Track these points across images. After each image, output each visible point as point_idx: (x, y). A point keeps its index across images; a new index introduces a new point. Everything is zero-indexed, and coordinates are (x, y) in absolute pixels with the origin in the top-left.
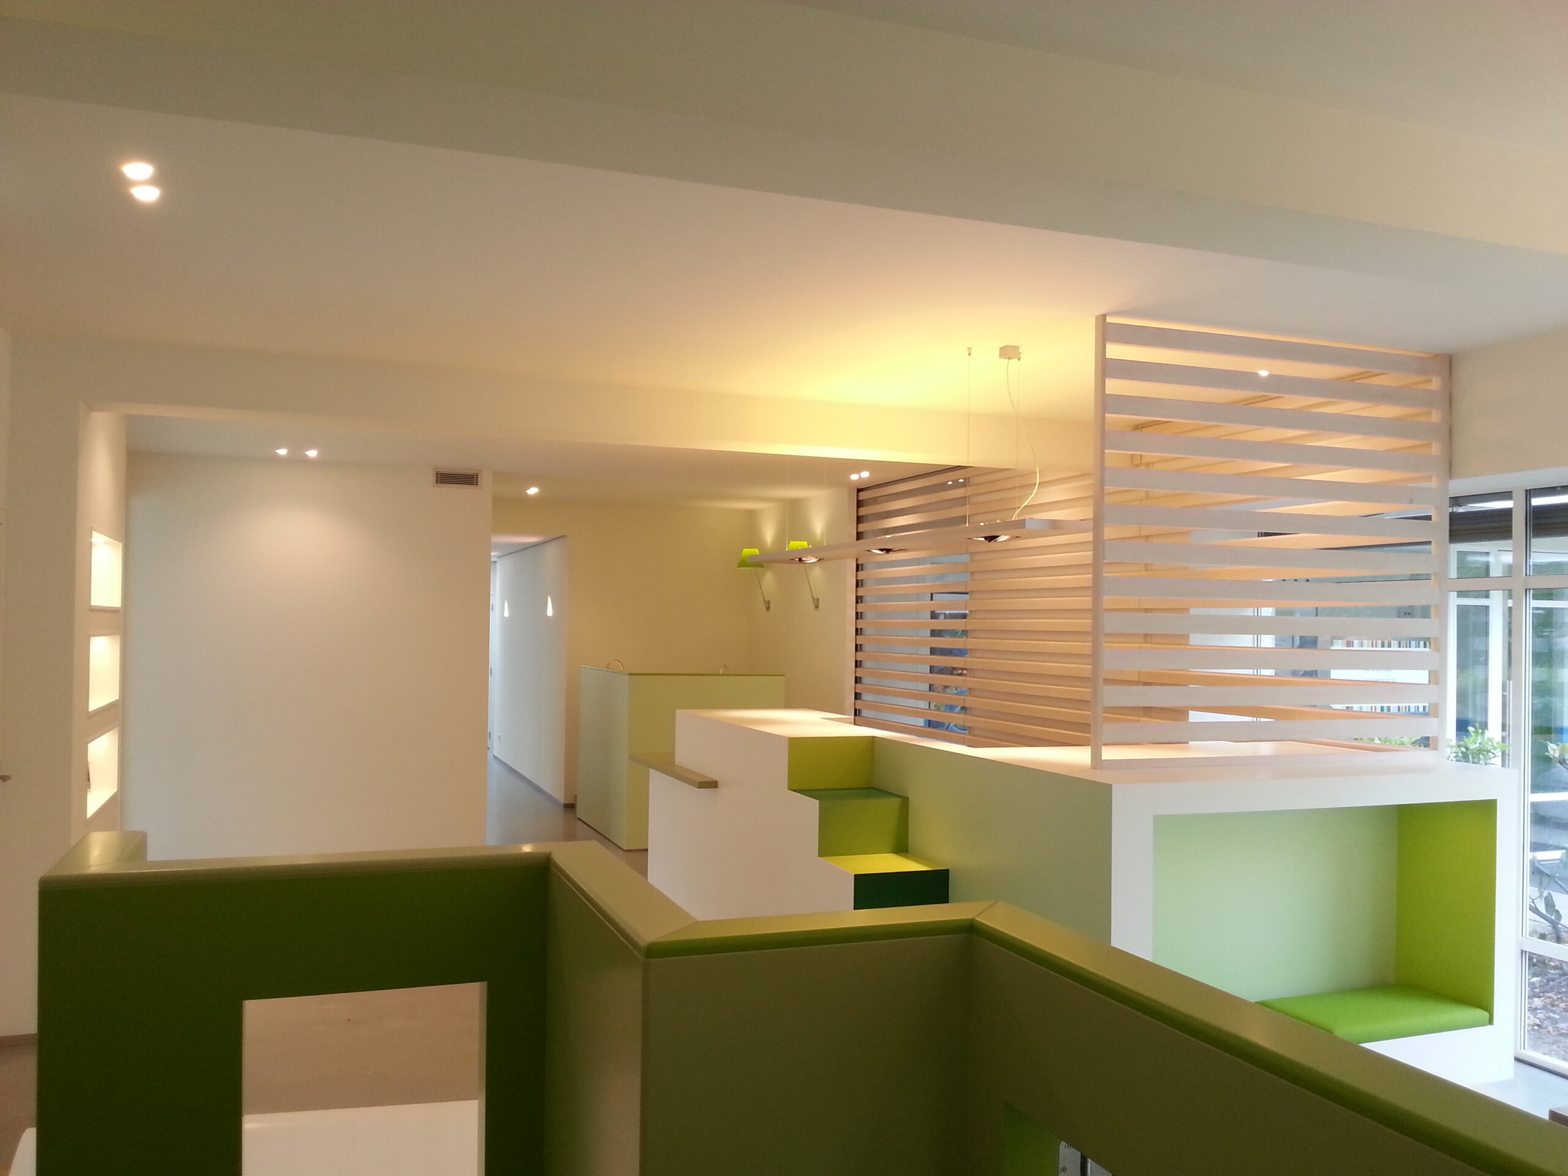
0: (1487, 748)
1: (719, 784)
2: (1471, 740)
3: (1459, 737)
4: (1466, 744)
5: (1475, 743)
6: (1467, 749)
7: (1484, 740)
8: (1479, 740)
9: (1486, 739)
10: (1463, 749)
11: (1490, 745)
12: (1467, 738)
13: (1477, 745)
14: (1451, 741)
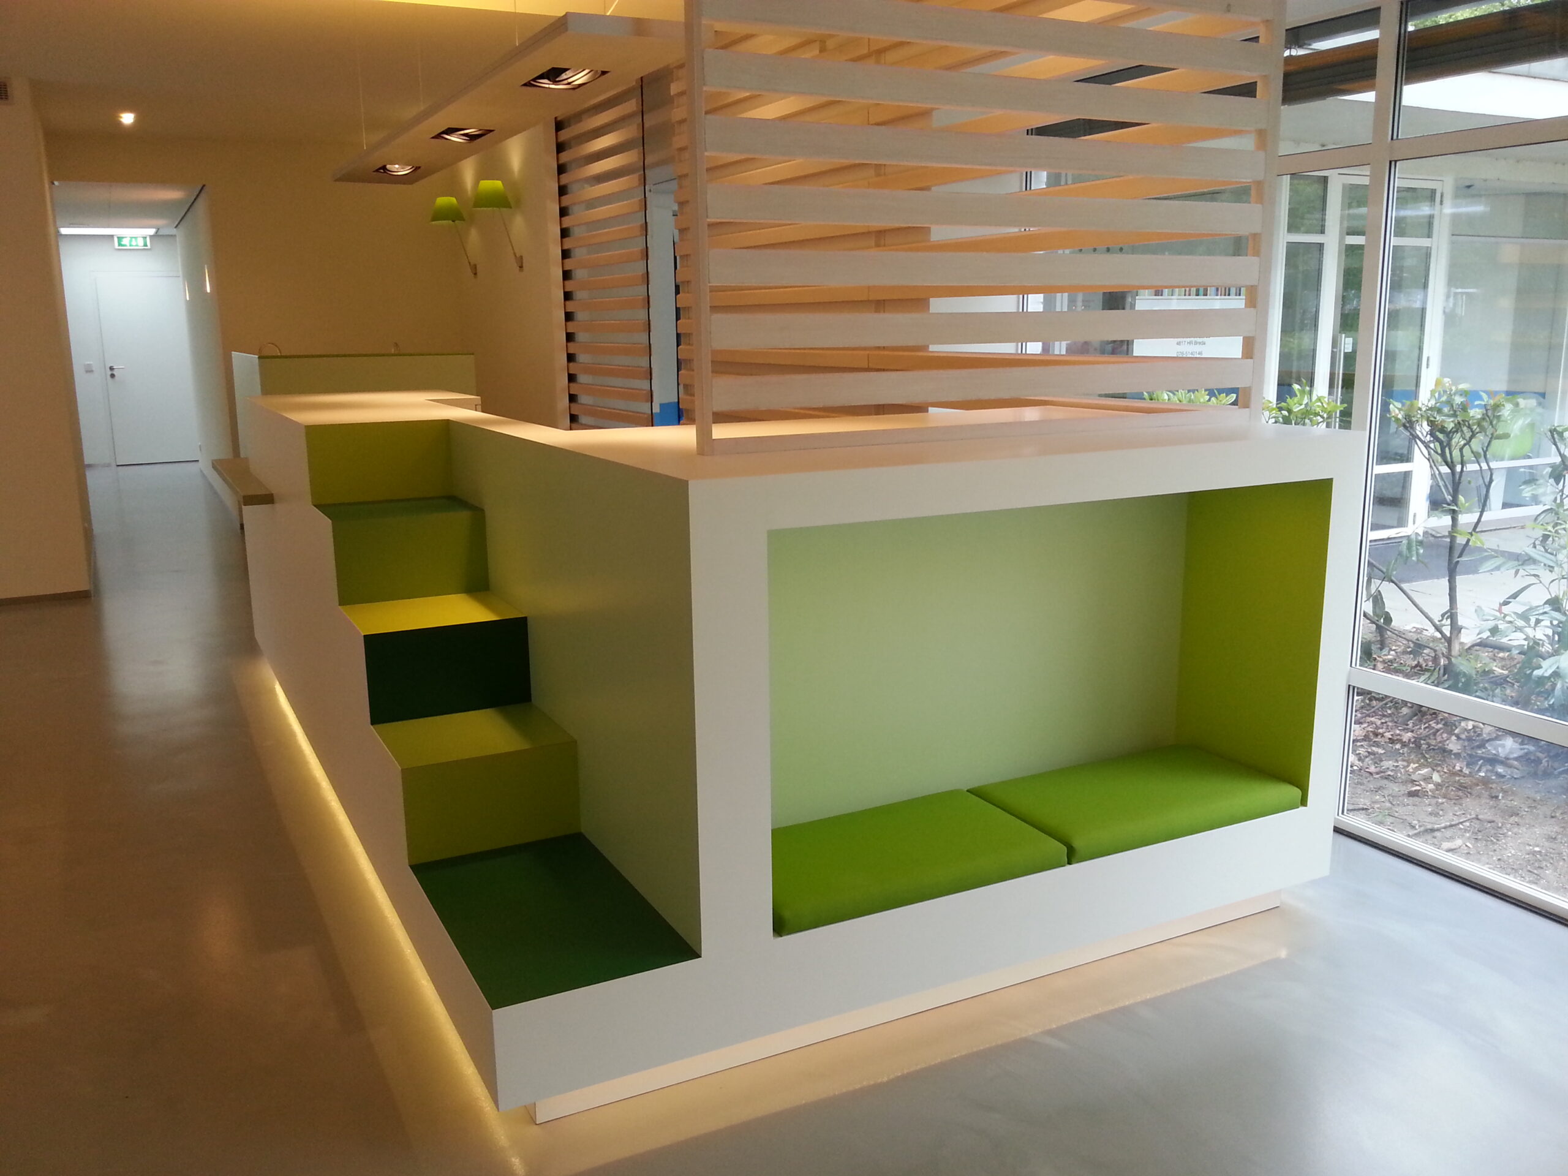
0: (1315, 410)
1: (275, 497)
2: (1296, 400)
3: (1281, 398)
4: (1288, 405)
5: (1301, 405)
6: (1290, 411)
7: (1311, 401)
8: (1306, 401)
9: (1314, 398)
10: (1285, 413)
11: (1318, 406)
12: (1291, 398)
13: (1303, 407)
14: (1271, 403)
